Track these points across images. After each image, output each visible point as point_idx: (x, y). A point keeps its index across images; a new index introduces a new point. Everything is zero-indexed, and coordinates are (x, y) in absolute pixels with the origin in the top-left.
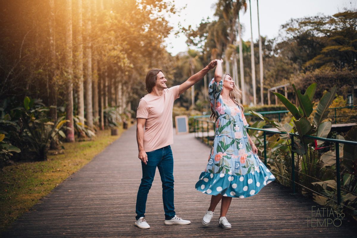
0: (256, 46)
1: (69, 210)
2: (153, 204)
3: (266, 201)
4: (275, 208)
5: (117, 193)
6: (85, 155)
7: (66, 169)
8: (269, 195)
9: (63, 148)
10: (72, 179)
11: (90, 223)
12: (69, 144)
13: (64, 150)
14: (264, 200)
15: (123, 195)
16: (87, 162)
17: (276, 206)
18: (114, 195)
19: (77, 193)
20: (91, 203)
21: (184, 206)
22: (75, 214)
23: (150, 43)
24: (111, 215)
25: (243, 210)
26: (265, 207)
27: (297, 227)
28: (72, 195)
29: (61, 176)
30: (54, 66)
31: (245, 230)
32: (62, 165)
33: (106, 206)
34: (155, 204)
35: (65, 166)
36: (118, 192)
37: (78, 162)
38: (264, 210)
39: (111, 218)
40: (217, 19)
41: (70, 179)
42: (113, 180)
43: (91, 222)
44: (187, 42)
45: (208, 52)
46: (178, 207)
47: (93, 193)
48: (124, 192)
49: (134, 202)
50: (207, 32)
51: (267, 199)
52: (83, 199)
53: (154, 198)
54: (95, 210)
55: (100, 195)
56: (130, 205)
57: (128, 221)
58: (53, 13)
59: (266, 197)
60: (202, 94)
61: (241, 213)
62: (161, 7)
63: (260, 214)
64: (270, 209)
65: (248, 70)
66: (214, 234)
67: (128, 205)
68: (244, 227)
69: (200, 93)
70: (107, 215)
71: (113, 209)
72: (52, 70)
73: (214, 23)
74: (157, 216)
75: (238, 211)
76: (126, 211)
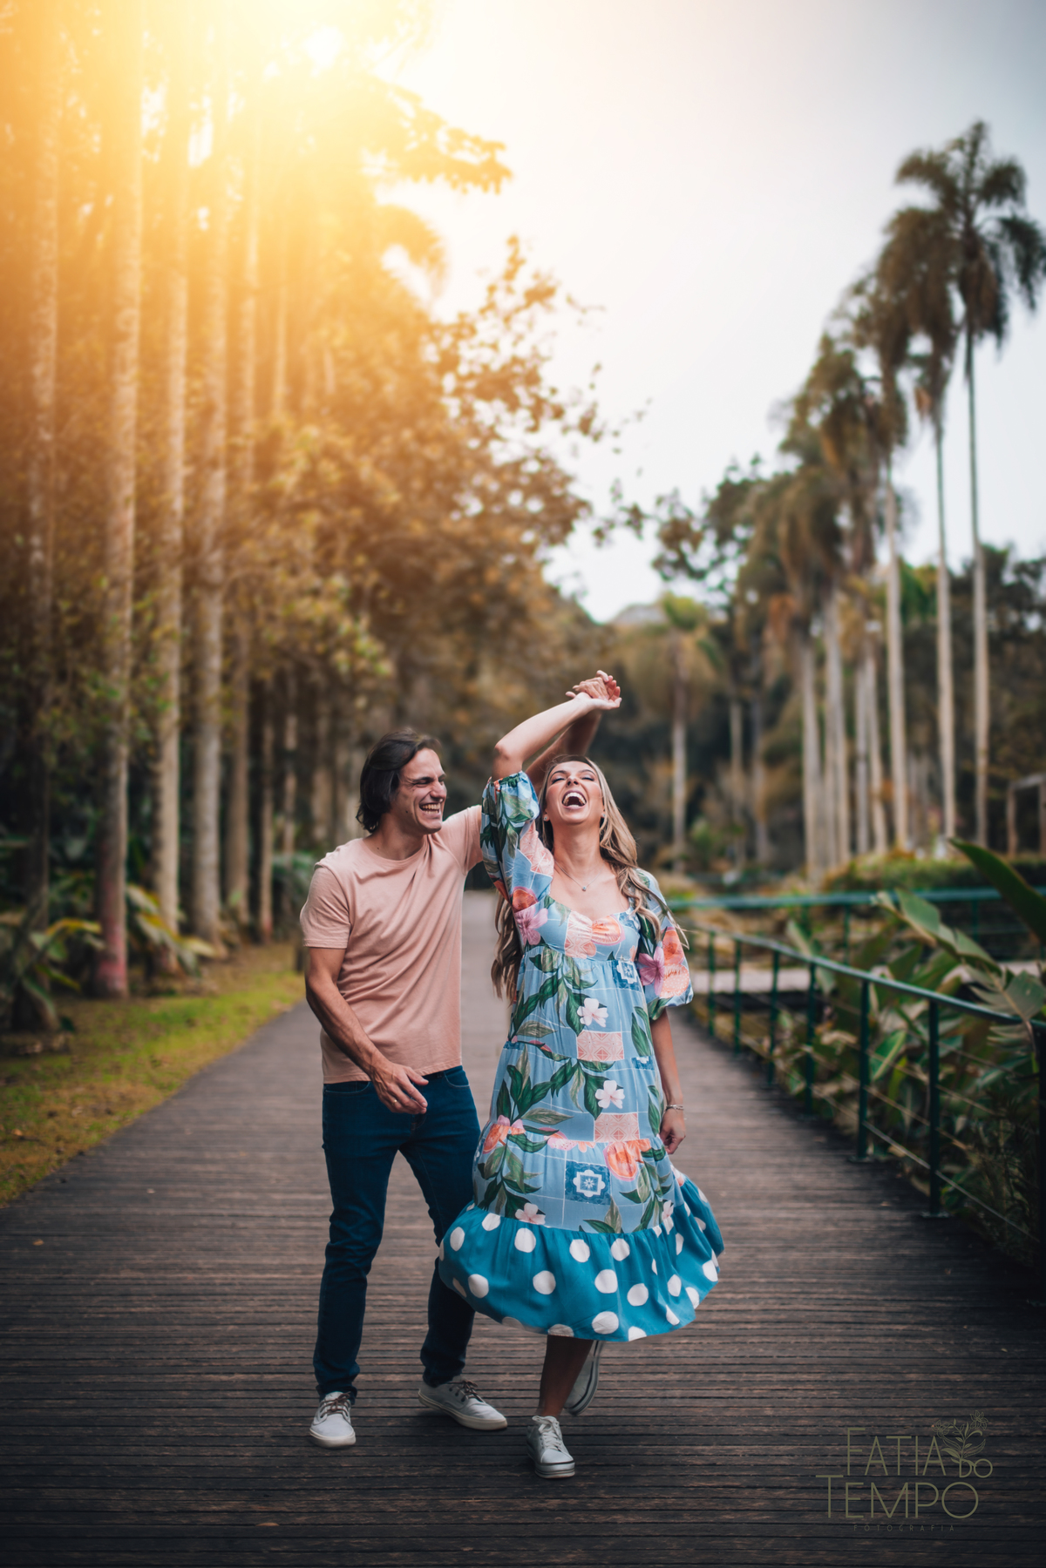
0: (960, 588)
1: (9, 1342)
2: (393, 1327)
3: (907, 1336)
4: (943, 1377)
5: (246, 1265)
6: (155, 1063)
7: (53, 1130)
8: (931, 1304)
9: (67, 1025)
10: (64, 1181)
11: (85, 1412)
12: (101, 1007)
13: (71, 1037)
14: (901, 1327)
15: (268, 1276)
16: (155, 1098)
17: (952, 1362)
18: (231, 1275)
19: (71, 1254)
20: (118, 1309)
21: (530, 1348)
22: (30, 1364)
23: (478, 571)
24: (189, 1378)
25: (792, 1377)
26: (898, 1368)
27: (1026, 1482)
28: (44, 1267)
29: (20, 1166)
30: (44, 663)
31: (780, 1488)
32: (44, 1108)
33: (178, 1328)
34: (401, 1327)
35: (52, 1115)
36: (251, 1260)
37: (115, 1099)
38: (890, 1382)
39: (185, 1394)
40: (792, 463)
41: (58, 1181)
42: (246, 1196)
43: (90, 1412)
44: (658, 564)
45: (753, 609)
46: (498, 1349)
47: (139, 1259)
48: (277, 1261)
49: (310, 1315)
50: (747, 522)
51: (915, 1327)
52: (84, 1291)
53: (402, 1299)
54: (121, 1349)
55: (166, 1268)
56: (289, 1328)
57: (254, 1412)
58: (47, 429)
59: (916, 1313)
60: (720, 796)
61: (780, 1394)
62: (537, 410)
63: (867, 1402)
64: (921, 1377)
65: (920, 692)
66: (627, 1503)
67: (278, 1329)
68: (778, 1469)
69: (710, 791)
70: (169, 1379)
71: (206, 1348)
72: (35, 682)
73: (782, 483)
74: (395, 1394)
75: (770, 1382)
76: (260, 1362)
